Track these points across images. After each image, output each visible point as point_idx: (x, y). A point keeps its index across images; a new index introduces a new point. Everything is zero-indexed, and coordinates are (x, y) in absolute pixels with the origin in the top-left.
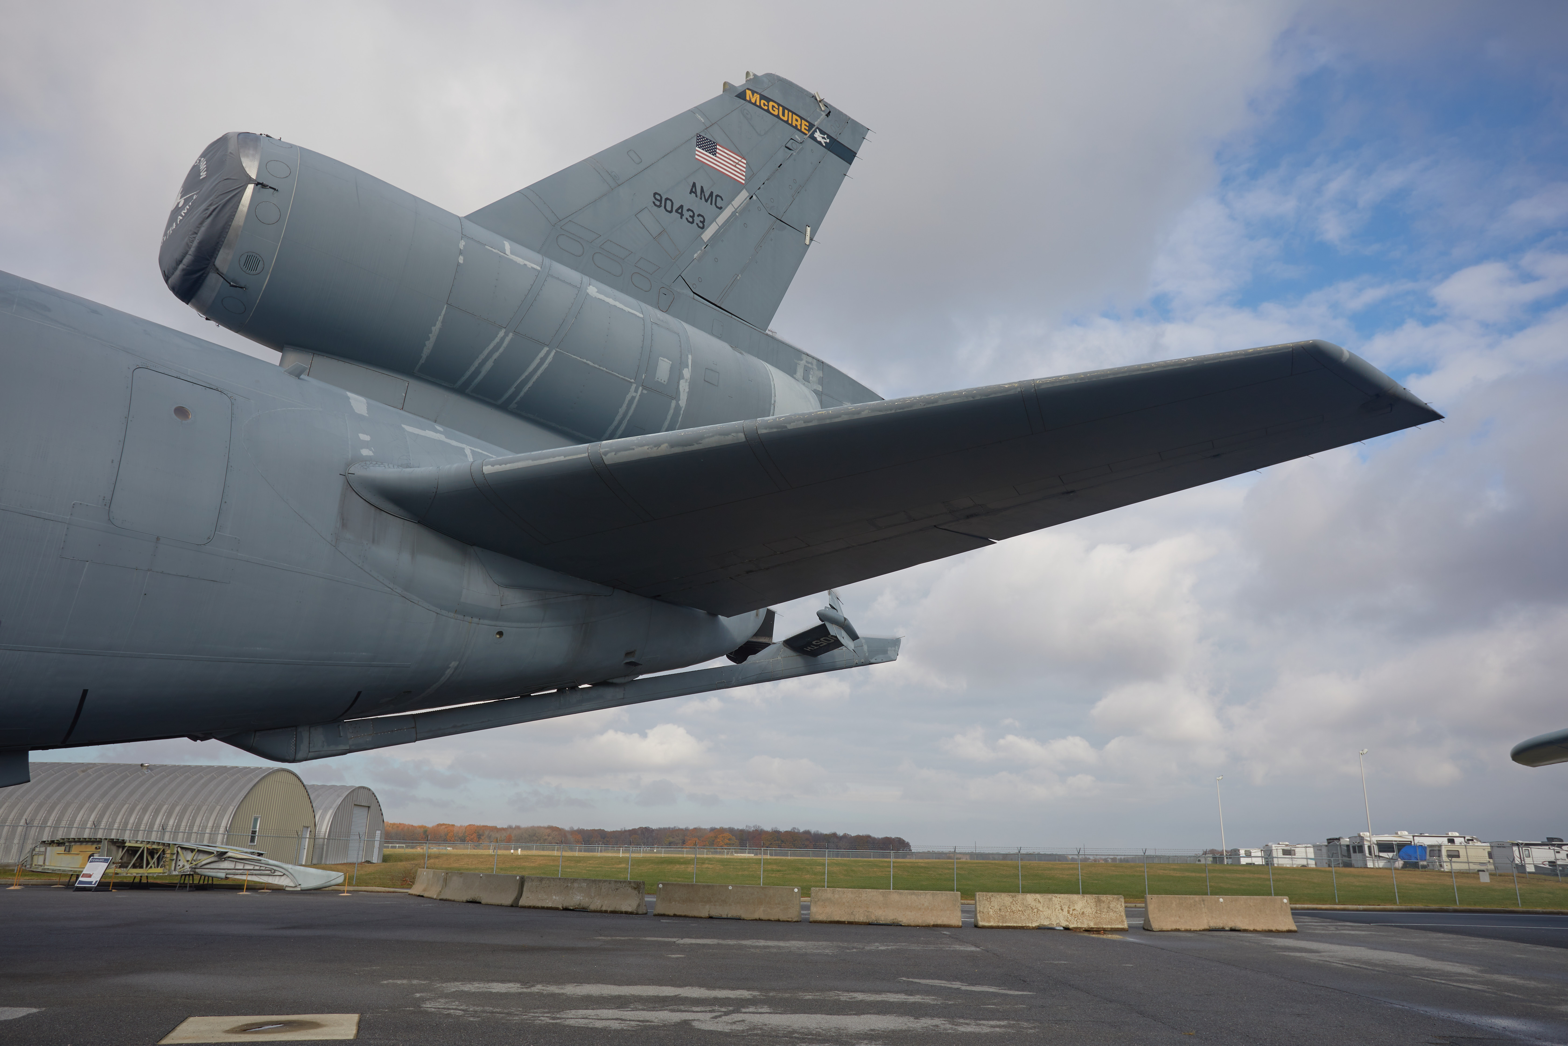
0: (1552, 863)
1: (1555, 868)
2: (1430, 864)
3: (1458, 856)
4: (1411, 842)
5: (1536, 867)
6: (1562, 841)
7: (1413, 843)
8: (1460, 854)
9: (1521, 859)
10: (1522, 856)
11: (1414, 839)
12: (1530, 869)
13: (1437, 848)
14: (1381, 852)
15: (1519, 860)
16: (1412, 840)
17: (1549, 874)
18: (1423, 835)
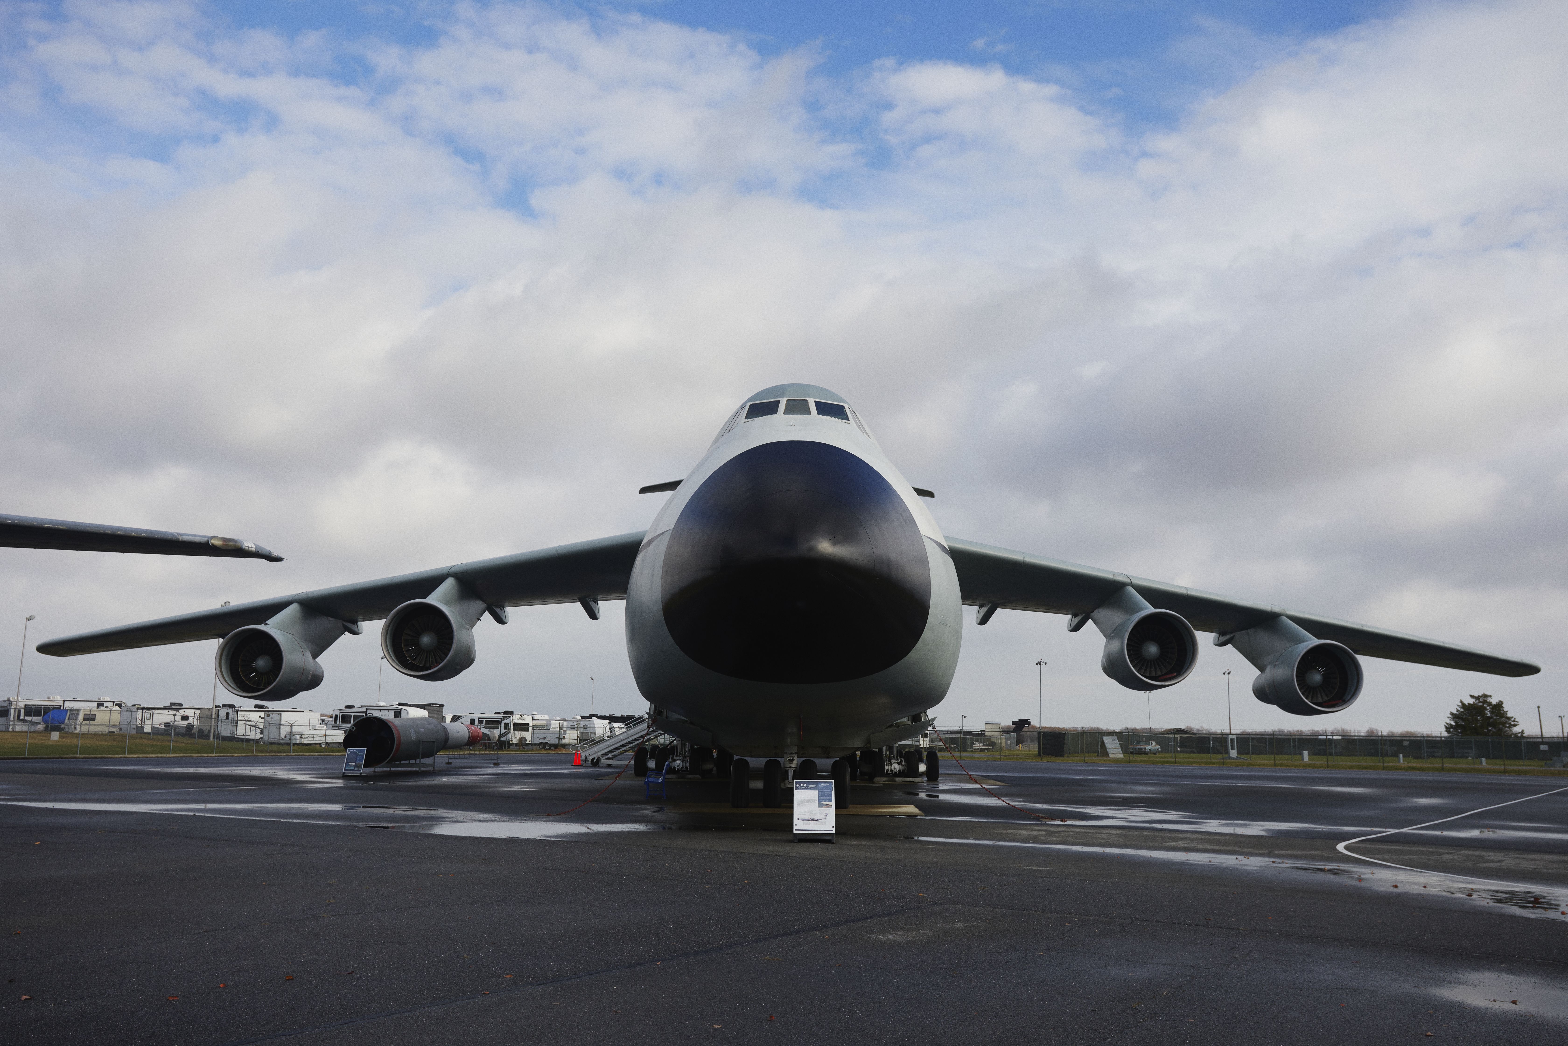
0: (167, 725)
1: (168, 728)
2: (66, 726)
3: (94, 719)
4: (61, 706)
5: (153, 728)
6: (181, 705)
7: (62, 708)
8: (96, 719)
9: (142, 721)
10: (143, 719)
11: (64, 704)
12: (148, 729)
13: (76, 712)
14: (26, 716)
15: (140, 722)
16: (62, 705)
17: (162, 734)
18: (76, 700)
